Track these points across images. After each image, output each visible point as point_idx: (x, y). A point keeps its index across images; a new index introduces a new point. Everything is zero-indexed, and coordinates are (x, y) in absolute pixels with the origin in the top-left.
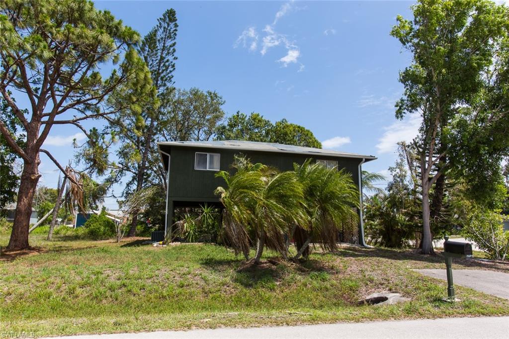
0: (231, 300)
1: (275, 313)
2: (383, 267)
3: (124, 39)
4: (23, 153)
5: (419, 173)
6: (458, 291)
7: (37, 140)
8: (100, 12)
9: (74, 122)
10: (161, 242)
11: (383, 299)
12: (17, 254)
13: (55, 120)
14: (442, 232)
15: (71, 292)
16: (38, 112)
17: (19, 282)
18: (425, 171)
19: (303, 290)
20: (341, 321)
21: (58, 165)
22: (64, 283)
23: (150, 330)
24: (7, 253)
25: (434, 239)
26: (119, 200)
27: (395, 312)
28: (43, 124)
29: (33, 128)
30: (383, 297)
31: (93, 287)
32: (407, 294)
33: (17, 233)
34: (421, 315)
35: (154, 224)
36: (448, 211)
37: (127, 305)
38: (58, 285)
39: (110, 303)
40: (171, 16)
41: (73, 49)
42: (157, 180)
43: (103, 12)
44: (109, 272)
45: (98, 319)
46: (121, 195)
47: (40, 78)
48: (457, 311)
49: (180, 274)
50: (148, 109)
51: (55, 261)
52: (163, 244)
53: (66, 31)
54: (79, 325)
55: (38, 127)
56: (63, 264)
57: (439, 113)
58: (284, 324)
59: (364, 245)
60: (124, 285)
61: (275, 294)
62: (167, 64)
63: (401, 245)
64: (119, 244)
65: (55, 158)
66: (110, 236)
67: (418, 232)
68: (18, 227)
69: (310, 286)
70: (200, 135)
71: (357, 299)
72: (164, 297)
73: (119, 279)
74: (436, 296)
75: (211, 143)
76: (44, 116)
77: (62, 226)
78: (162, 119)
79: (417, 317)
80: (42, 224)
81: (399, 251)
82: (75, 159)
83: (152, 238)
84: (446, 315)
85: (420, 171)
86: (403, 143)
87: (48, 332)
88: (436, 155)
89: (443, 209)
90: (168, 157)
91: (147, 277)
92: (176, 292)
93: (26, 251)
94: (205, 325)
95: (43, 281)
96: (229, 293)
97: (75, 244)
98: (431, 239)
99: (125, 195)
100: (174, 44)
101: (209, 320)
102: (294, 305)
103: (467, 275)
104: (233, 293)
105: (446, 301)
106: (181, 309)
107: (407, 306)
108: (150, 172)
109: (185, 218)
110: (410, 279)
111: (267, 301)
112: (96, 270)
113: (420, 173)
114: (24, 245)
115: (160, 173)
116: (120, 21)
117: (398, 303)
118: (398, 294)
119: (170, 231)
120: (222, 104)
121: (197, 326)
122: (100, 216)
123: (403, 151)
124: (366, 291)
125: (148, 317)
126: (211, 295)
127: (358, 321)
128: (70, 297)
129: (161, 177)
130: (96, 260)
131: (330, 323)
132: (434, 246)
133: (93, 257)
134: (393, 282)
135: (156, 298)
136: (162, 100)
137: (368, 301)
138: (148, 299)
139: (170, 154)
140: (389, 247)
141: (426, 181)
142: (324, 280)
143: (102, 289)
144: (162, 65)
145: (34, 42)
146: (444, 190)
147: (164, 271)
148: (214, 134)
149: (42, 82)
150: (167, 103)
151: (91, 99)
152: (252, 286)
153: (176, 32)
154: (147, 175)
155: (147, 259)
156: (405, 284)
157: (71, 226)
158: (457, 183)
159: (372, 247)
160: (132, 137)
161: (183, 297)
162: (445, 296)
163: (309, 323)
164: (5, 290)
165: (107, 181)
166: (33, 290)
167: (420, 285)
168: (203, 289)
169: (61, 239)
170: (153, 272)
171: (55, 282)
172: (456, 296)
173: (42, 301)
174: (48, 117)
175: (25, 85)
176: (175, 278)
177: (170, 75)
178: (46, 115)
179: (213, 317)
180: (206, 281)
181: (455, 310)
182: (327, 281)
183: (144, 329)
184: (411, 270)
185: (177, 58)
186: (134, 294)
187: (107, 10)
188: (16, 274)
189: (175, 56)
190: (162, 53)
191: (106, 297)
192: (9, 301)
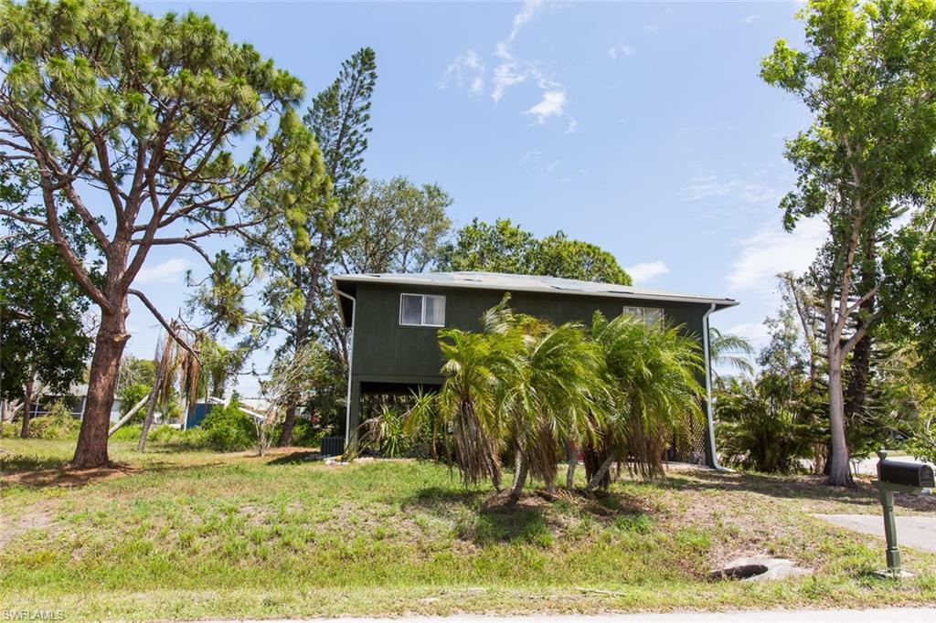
0: (470, 565)
1: (555, 591)
2: (755, 510)
3: (276, 92)
4: (101, 295)
5: (821, 331)
6: (907, 557)
7: (125, 274)
8: (236, 46)
9: (188, 241)
10: (339, 457)
11: (759, 570)
12: (89, 475)
13: (155, 238)
14: (868, 445)
15: (186, 543)
16: (127, 224)
17: (95, 525)
18: (832, 327)
19: (604, 549)
20: (681, 608)
21: (158, 316)
22: (172, 528)
23: (329, 614)
24: (72, 473)
25: (854, 456)
26: (262, 381)
27: (784, 594)
28: (134, 244)
29: (117, 251)
30: (758, 566)
31: (224, 536)
32: (804, 561)
33: (89, 438)
34: (836, 602)
35: (324, 424)
36: (879, 404)
37: (284, 569)
38: (163, 531)
39: (252, 565)
40: (366, 59)
41: (189, 112)
42: (330, 343)
43: (240, 47)
44: (249, 510)
45: (235, 594)
46: (266, 371)
47: (129, 164)
48: (907, 595)
49: (376, 514)
50: (317, 217)
51: (155, 489)
52: (343, 460)
53: (179, 81)
54: (205, 603)
55: (127, 249)
56: (167, 494)
57: (860, 218)
58: (575, 610)
59: (715, 468)
60: (278, 534)
61: (552, 555)
62: (354, 138)
63: (787, 468)
64: (264, 460)
65: (154, 305)
66: (246, 445)
67: (820, 443)
68: (90, 426)
69: (617, 542)
70: (407, 263)
71: (708, 569)
72: (348, 557)
73: (267, 523)
74: (863, 565)
75: (429, 276)
76: (135, 231)
77: (162, 426)
78: (341, 234)
79: (828, 604)
80: (128, 423)
81: (784, 478)
82: (186, 307)
83: (322, 449)
84: (886, 604)
85: (823, 326)
86: (787, 274)
87: (151, 614)
88: (853, 297)
89: (869, 399)
90: (352, 301)
91: (318, 519)
92: (369, 549)
93: (105, 470)
94: (428, 609)
95: (137, 523)
96: (466, 551)
97: (186, 458)
98: (846, 457)
99: (272, 372)
100: (368, 106)
101: (436, 599)
102: (587, 576)
103: (923, 528)
104: (473, 552)
105: (884, 576)
106: (381, 579)
107: (808, 583)
108: (318, 329)
109: (383, 413)
110: (809, 533)
111: (538, 568)
112: (228, 505)
113: (824, 332)
114: (100, 460)
115: (336, 333)
116: (270, 61)
117: (790, 579)
118: (787, 561)
119: (356, 436)
120: (447, 206)
121: (414, 610)
122: (228, 409)
123: (788, 290)
124: (725, 554)
125: (323, 592)
126: (433, 555)
127: (713, 609)
128: (183, 553)
129: (337, 338)
130: (227, 488)
131: (661, 612)
132: (853, 472)
133: (220, 481)
134: (776, 538)
135: (335, 558)
136: (342, 200)
137: (729, 573)
138: (321, 559)
139: (355, 297)
140: (763, 471)
141: (835, 345)
142: (642, 531)
143: (238, 540)
144: (344, 140)
145: (130, 104)
146: (870, 363)
147: (347, 510)
148: (432, 260)
149: (134, 171)
150: (350, 207)
151: (217, 200)
152: (509, 539)
153: (373, 87)
154: (313, 334)
155: (316, 487)
156: (800, 542)
157: (178, 426)
158: (896, 350)
159: (731, 470)
160: (286, 267)
161: (382, 558)
162: (880, 565)
163: (621, 610)
164: (72, 538)
165: (242, 345)
166: (120, 539)
167: (831, 545)
168: (419, 543)
169: (160, 450)
170: (328, 510)
171: (157, 525)
172: (903, 567)
173: (136, 559)
174: (143, 233)
175: (105, 176)
176: (368, 523)
177: (357, 158)
178: (139, 229)
179: (442, 594)
180: (423, 529)
181: (903, 593)
182: (649, 532)
183: (320, 613)
184: (811, 515)
185: (371, 130)
186: (296, 551)
187: (248, 43)
188: (89, 511)
189: (369, 126)
190: (345, 120)
191: (247, 554)
192: (78, 558)
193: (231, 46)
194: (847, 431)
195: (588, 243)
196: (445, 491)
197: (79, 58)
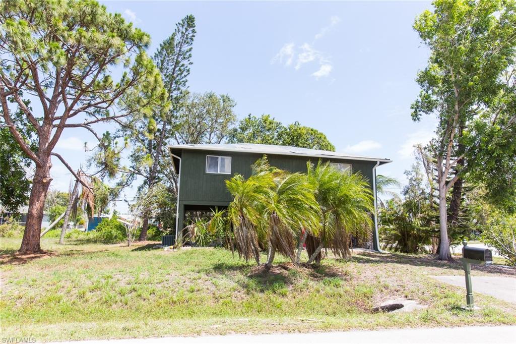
0: (242, 306)
1: (286, 320)
2: (398, 274)
3: (134, 41)
4: (35, 156)
6: (478, 298)
7: (49, 144)
8: (111, 15)
9: (86, 125)
10: (172, 247)
11: (399, 306)
12: (28, 258)
13: (66, 123)
14: (460, 238)
15: (82, 296)
16: (50, 116)
17: (30, 286)
18: (442, 174)
19: (316, 296)
20: (354, 328)
21: (69, 168)
22: (74, 287)
23: (159, 335)
24: (20, 257)
25: (452, 244)
26: (130, 204)
27: (411, 320)
28: (54, 127)
29: (45, 131)
30: (398, 304)
31: (103, 292)
32: (423, 301)
33: (29, 236)
34: (439, 324)
35: (165, 228)
36: (466, 216)
37: (137, 310)
38: (69, 289)
39: (119, 307)
40: (190, 21)
41: (85, 52)
42: (168, 183)
43: (113, 15)
44: (119, 277)
45: (106, 325)
46: (133, 199)
47: (52, 81)
48: (476, 319)
49: (190, 278)
50: (160, 112)
51: (65, 265)
52: (174, 248)
53: (78, 35)
54: (88, 330)
55: (50, 130)
56: (73, 268)
57: (458, 115)
58: (296, 331)
59: (378, 251)
60: (135, 290)
61: (287, 300)
62: (182, 68)
63: (417, 250)
64: (130, 248)
65: (66, 162)
66: (121, 240)
67: (435, 236)
68: (29, 230)
69: (323, 292)
70: (211, 138)
71: (372, 306)
72: (174, 302)
73: (129, 284)
74: (454, 303)
75: (223, 146)
76: (55, 119)
77: (74, 230)
78: (175, 123)
79: (434, 325)
80: (54, 228)
81: (415, 256)
82: (86, 163)
83: (163, 242)
84: (465, 324)
85: (436, 173)
86: (419, 145)
87: (56, 337)
88: (453, 158)
89: (461, 213)
90: (179, 160)
91: (157, 281)
92: (186, 297)
93: (38, 255)
94: (215, 331)
95: (54, 285)
96: (240, 298)
97: (87, 248)
98: (448, 245)
99: (136, 199)
100: (190, 50)
101: (219, 326)
102: (306, 311)
103: (487, 282)
104: (244, 299)
105: (464, 309)
106: (192, 314)
107: (424, 314)
108: (162, 175)
109: (196, 222)
110: (426, 286)
111: (279, 307)
112: (107, 274)
113: (437, 177)
114: (35, 249)
115: (171, 177)
116: (130, 23)
117: (415, 311)
118: (414, 301)
119: (181, 235)
120: (233, 106)
121: (207, 332)
122: (111, 220)
123: (419, 154)
124: (381, 298)
125: (158, 322)
126: (221, 301)
127: (372, 329)
128: (80, 301)
129: (172, 180)
130: (107, 264)
131: (344, 331)
132: (452, 252)
133: (103, 261)
134: (409, 289)
135: (166, 303)
136: (176, 104)
137: (383, 308)
138: (158, 304)
139: (181, 157)
140: (404, 252)
141: (443, 184)
142: (337, 286)
143: (112, 294)
144: (177, 69)
145: (51, 49)
146: (462, 193)
147: (174, 276)
148: (225, 137)
149: (54, 86)
150: (180, 108)
151: (102, 102)
152: (264, 291)
153: (193, 38)
154: (159, 178)
155: (157, 263)
156: (421, 291)
157: (83, 229)
158: (475, 187)
159: (387, 252)
160: (143, 141)
161: (193, 303)
162: (463, 304)
163: (322, 330)
164: (16, 294)
165: (119, 184)
166: (44, 294)
167: (438, 292)
168: (214, 294)
169: (72, 243)
170: (163, 276)
171: (66, 285)
172: (475, 304)
173: (53, 305)
174: (59, 120)
175: (37, 89)
176: (186, 283)
177: (184, 79)
178: (57, 118)
179: (223, 323)
180: (216, 286)
181: (474, 318)
182: (340, 287)
183: (153, 335)
184: (428, 276)
185: (192, 63)
186: (144, 299)
187: (118, 13)
188: (27, 278)
189: (191, 61)
190: (178, 57)
191: (116, 302)
192: (19, 305)
193: (108, 14)
194: (449, 230)
195: (311, 128)
196: (230, 265)
197: (21, 21)
